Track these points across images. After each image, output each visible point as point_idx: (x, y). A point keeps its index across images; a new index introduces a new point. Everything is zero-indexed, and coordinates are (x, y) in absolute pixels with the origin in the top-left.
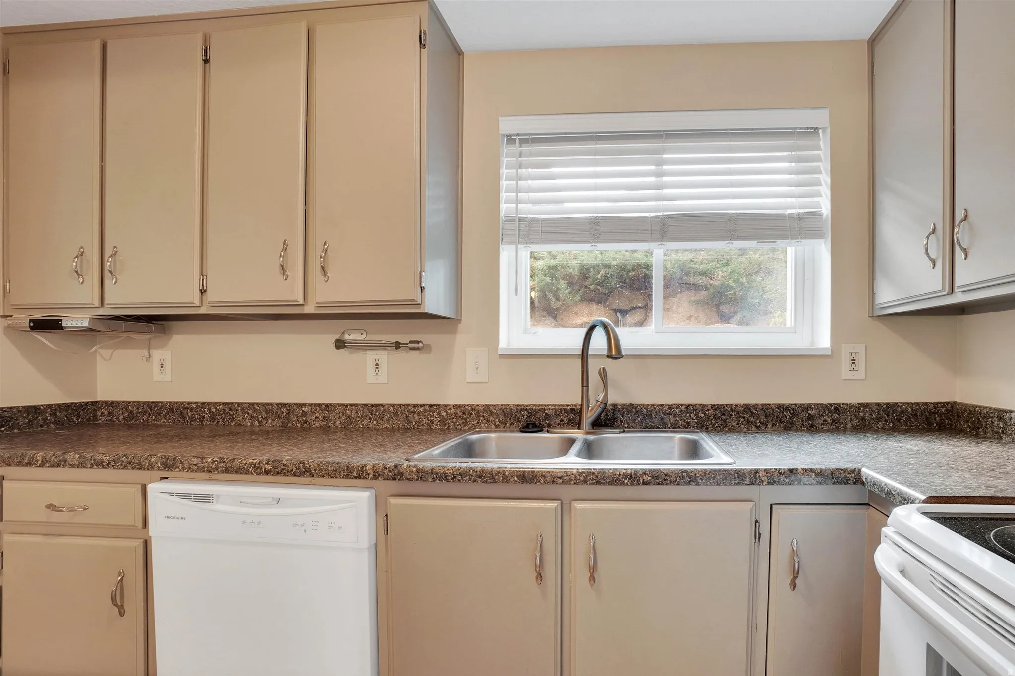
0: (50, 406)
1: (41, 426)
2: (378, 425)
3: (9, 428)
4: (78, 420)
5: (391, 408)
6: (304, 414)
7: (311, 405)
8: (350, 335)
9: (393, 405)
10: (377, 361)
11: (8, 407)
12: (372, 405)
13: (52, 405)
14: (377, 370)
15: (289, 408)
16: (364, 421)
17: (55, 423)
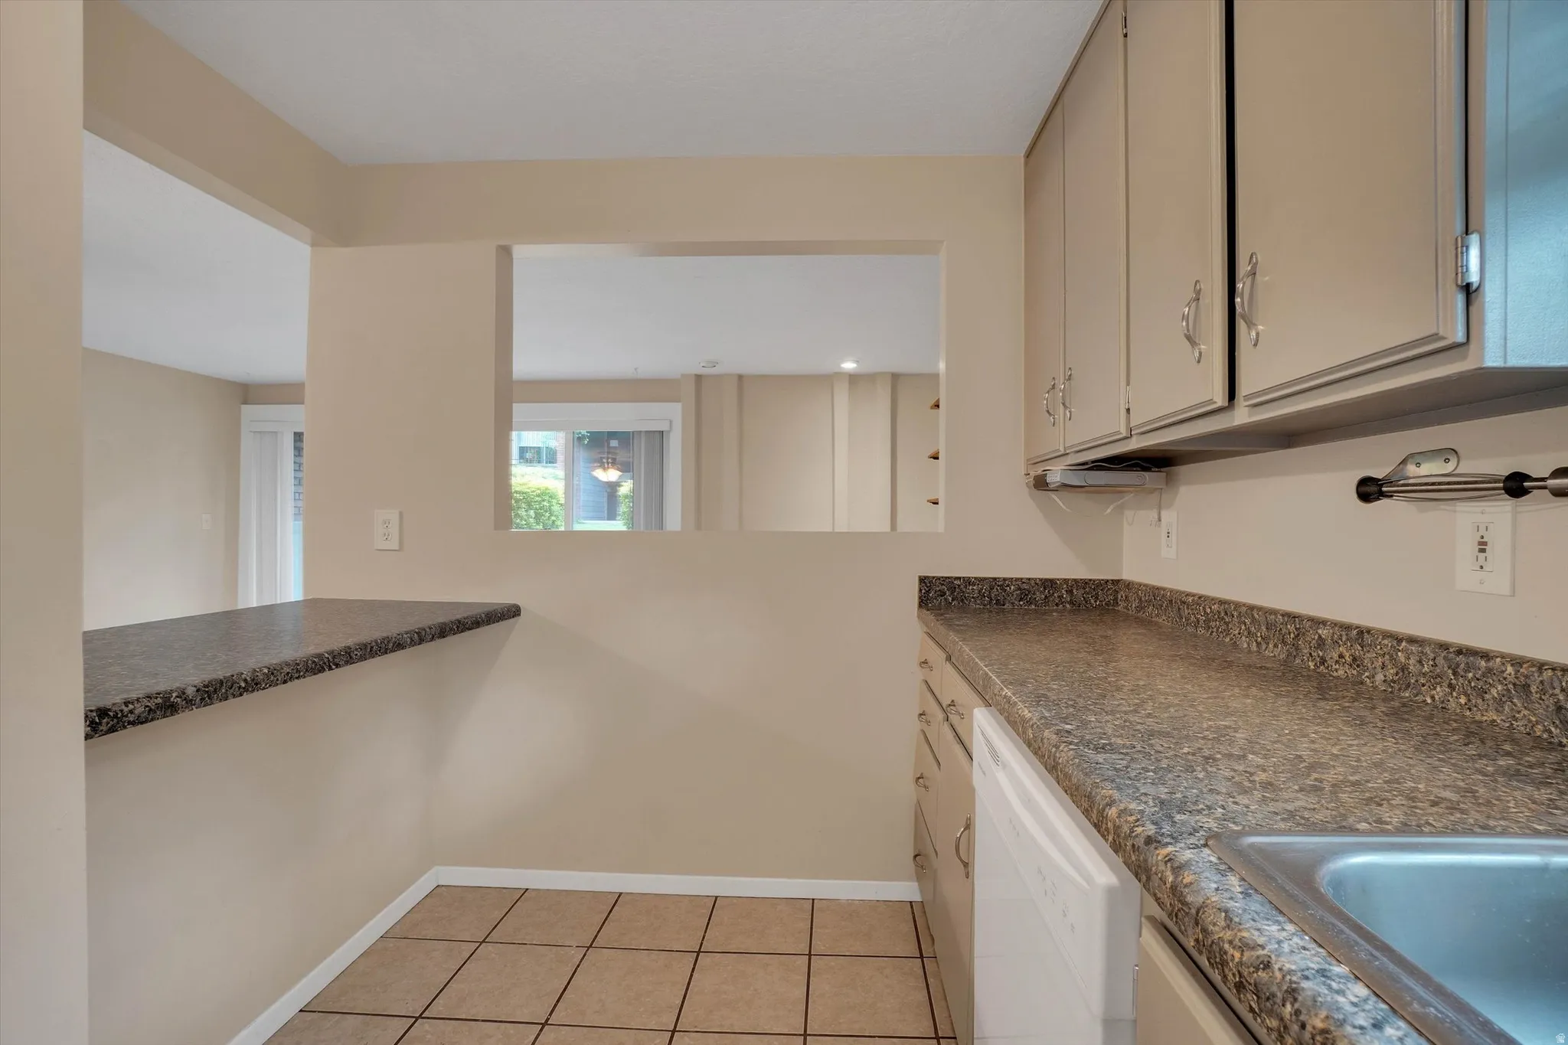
0: (1066, 581)
1: (1057, 605)
2: (1470, 709)
3: (1027, 602)
4: (1096, 602)
5: (1510, 669)
6: (1321, 643)
7: (1335, 624)
8: (1418, 465)
9: (1518, 662)
10: (1482, 532)
11: (1027, 579)
12: (1460, 652)
13: (1069, 580)
14: (1482, 556)
15: (1298, 626)
16: (1435, 689)
17: (1071, 602)
